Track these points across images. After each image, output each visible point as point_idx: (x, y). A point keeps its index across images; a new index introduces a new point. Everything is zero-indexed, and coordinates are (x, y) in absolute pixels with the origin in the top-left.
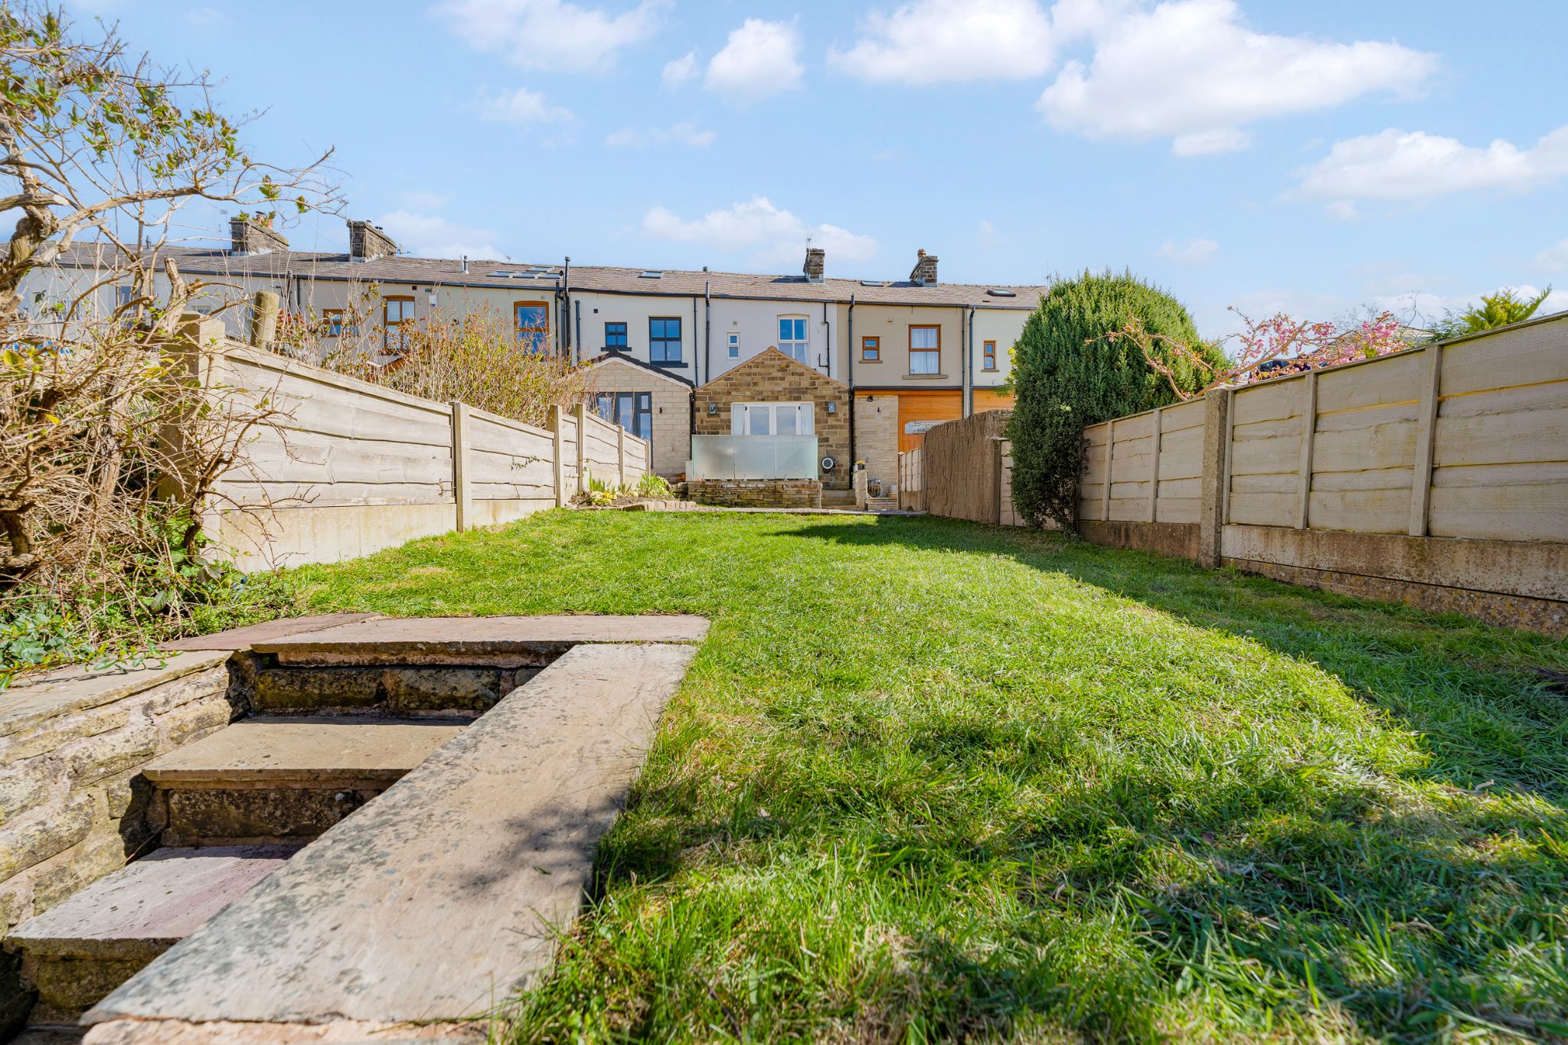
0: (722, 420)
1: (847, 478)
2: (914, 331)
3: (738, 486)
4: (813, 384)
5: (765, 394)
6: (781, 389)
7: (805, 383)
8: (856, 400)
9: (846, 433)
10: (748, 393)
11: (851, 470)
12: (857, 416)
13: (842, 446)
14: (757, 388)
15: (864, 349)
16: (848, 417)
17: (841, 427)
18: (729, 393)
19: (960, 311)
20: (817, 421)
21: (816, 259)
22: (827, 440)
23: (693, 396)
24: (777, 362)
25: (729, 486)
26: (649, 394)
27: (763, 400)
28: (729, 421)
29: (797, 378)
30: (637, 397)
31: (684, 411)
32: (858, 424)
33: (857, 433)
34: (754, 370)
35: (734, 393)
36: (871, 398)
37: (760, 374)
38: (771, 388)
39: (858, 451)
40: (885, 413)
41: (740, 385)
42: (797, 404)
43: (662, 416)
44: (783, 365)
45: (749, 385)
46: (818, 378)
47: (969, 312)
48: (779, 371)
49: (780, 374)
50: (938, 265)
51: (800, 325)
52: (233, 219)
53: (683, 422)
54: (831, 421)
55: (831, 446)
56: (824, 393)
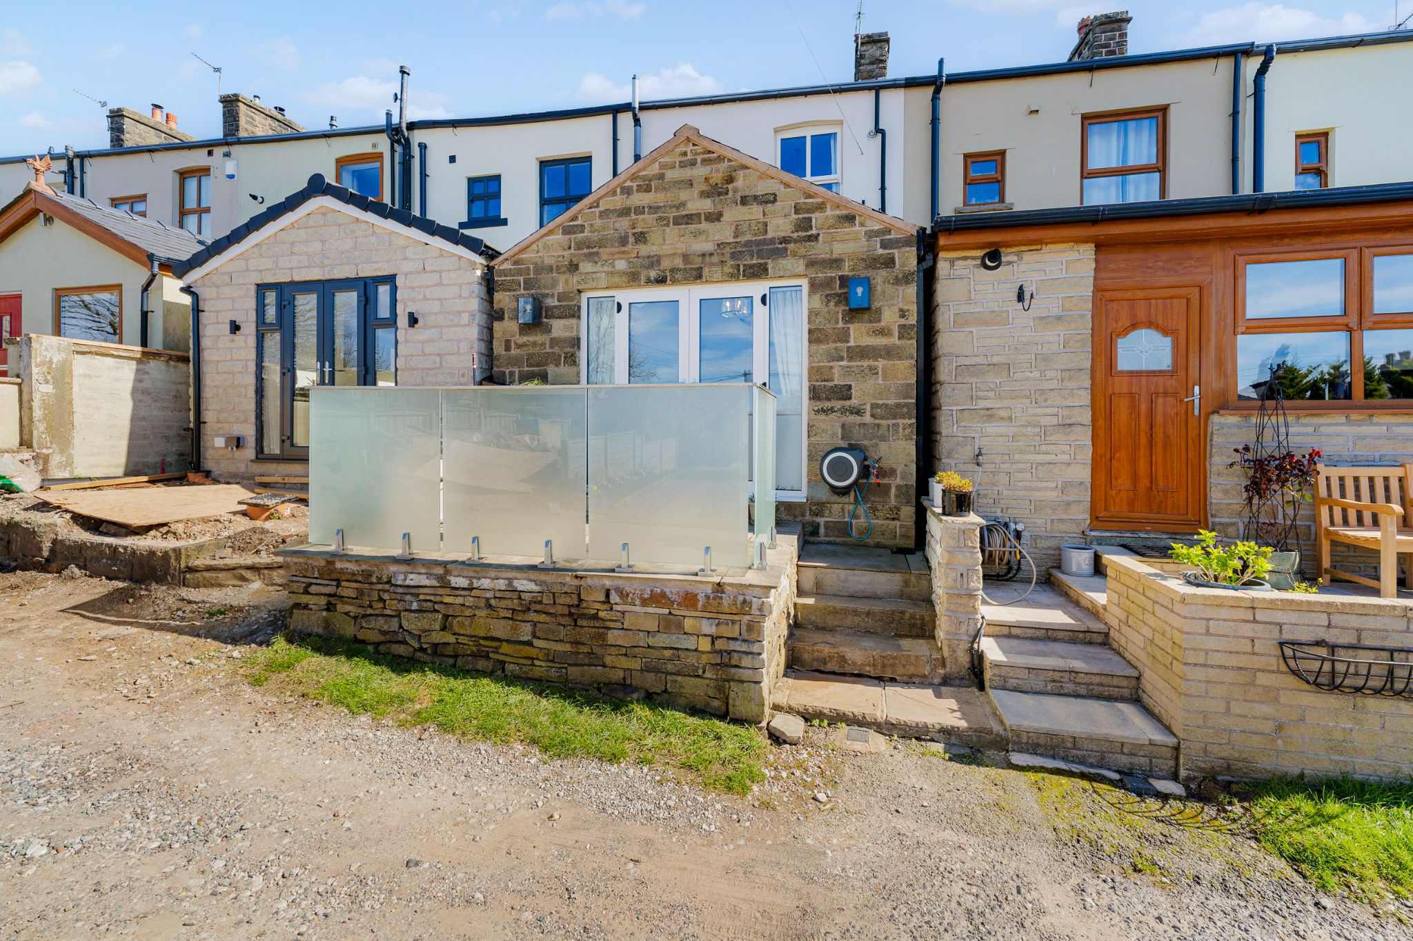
0: (554, 342)
1: (908, 512)
2: (1095, 130)
3: (445, 584)
4: (805, 225)
5: (666, 264)
6: (709, 247)
7: (780, 224)
8: (943, 267)
9: (905, 372)
10: (621, 265)
11: (922, 488)
12: (944, 319)
13: (893, 412)
14: (644, 250)
15: (968, 182)
16: (913, 319)
17: (889, 353)
18: (573, 267)
19: (1226, 65)
20: (815, 336)
21: (872, 51)
22: (844, 393)
23: (490, 283)
24: (700, 172)
25: (413, 579)
26: (390, 279)
27: (661, 281)
28: (576, 342)
29: (755, 212)
30: (366, 288)
31: (465, 318)
32: (946, 342)
33: (944, 371)
34: (638, 199)
35: (586, 267)
36: (993, 257)
37: (654, 209)
38: (681, 247)
39: (948, 427)
40: (1044, 305)
41: (602, 243)
42: (757, 288)
43: (417, 334)
44: (717, 178)
45: (623, 241)
46: (821, 207)
47: (1251, 66)
48: (704, 195)
49: (707, 205)
50: (1130, 28)
51: (824, 145)
52: (111, 111)
53: (464, 347)
54: (859, 334)
55: (858, 412)
56: (838, 249)
